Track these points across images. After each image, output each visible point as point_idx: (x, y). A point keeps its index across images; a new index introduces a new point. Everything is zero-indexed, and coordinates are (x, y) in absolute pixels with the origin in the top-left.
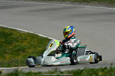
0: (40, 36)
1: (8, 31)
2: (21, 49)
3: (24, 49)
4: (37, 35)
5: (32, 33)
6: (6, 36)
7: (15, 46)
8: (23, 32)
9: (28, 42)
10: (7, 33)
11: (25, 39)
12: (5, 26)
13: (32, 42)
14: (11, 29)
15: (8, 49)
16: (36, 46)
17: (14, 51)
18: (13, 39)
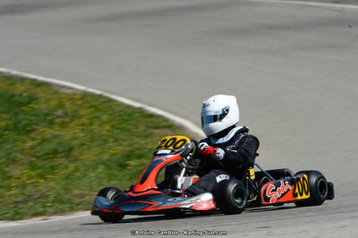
0: (121, 104)
1: (22, 88)
2: (60, 149)
3: (70, 150)
4: (111, 101)
5: (98, 92)
6: (17, 106)
7: (44, 140)
8: (69, 91)
9: (83, 125)
10: (20, 95)
11: (75, 116)
12: (15, 72)
13: (94, 127)
14: (33, 80)
15: (22, 151)
16: (104, 138)
17: (38, 157)
18: (38, 116)
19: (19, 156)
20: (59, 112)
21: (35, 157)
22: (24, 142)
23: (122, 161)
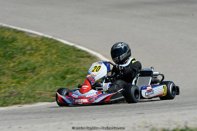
0: (62, 44)
1: (8, 34)
2: (29, 68)
3: (35, 68)
4: (57, 42)
5: (50, 37)
6: (5, 43)
7: (20, 63)
8: (34, 36)
9: (41, 55)
10: (7, 38)
11: (37, 50)
12: (4, 25)
13: (48, 56)
14: (15, 30)
15: (8, 69)
16: (53, 62)
17: (17, 72)
18: (17, 49)
19: (7, 71)
20: (29, 48)
21: (15, 72)
22: (9, 63)
23: (63, 74)
